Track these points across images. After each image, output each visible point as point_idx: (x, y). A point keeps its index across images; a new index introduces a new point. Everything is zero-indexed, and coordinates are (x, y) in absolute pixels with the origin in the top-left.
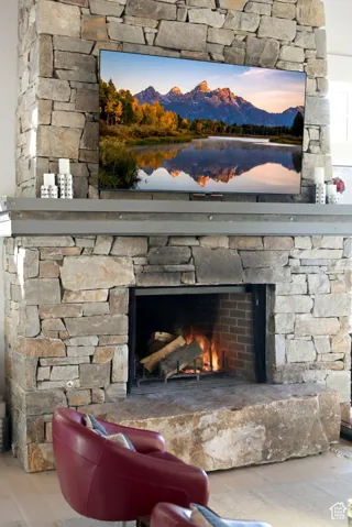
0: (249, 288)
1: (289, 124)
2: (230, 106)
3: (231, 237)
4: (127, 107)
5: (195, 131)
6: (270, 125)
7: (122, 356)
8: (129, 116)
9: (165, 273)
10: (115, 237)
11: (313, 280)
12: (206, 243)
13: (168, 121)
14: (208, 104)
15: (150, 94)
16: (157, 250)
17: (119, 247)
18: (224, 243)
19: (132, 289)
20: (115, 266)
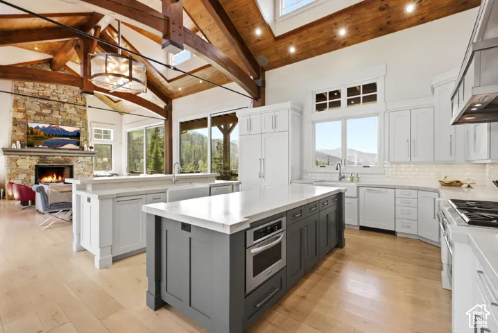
0: (69, 166)
1: (76, 134)
2: (59, 130)
3: (62, 156)
4: (32, 131)
5: (49, 136)
6: (70, 135)
7: (33, 178)
8: (32, 133)
9: (44, 163)
10: (31, 156)
11: (84, 165)
12: (56, 157)
13: (42, 134)
14: (53, 130)
15: (38, 127)
16: (43, 159)
17: (32, 158)
18: (60, 157)
19: (36, 166)
20: (31, 161)
